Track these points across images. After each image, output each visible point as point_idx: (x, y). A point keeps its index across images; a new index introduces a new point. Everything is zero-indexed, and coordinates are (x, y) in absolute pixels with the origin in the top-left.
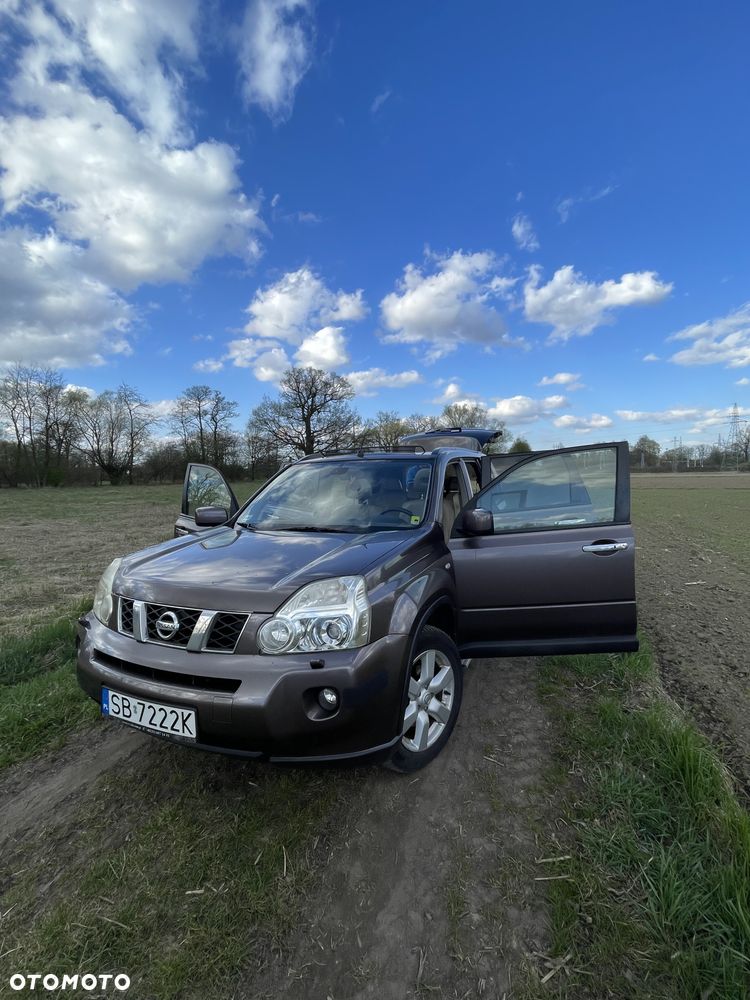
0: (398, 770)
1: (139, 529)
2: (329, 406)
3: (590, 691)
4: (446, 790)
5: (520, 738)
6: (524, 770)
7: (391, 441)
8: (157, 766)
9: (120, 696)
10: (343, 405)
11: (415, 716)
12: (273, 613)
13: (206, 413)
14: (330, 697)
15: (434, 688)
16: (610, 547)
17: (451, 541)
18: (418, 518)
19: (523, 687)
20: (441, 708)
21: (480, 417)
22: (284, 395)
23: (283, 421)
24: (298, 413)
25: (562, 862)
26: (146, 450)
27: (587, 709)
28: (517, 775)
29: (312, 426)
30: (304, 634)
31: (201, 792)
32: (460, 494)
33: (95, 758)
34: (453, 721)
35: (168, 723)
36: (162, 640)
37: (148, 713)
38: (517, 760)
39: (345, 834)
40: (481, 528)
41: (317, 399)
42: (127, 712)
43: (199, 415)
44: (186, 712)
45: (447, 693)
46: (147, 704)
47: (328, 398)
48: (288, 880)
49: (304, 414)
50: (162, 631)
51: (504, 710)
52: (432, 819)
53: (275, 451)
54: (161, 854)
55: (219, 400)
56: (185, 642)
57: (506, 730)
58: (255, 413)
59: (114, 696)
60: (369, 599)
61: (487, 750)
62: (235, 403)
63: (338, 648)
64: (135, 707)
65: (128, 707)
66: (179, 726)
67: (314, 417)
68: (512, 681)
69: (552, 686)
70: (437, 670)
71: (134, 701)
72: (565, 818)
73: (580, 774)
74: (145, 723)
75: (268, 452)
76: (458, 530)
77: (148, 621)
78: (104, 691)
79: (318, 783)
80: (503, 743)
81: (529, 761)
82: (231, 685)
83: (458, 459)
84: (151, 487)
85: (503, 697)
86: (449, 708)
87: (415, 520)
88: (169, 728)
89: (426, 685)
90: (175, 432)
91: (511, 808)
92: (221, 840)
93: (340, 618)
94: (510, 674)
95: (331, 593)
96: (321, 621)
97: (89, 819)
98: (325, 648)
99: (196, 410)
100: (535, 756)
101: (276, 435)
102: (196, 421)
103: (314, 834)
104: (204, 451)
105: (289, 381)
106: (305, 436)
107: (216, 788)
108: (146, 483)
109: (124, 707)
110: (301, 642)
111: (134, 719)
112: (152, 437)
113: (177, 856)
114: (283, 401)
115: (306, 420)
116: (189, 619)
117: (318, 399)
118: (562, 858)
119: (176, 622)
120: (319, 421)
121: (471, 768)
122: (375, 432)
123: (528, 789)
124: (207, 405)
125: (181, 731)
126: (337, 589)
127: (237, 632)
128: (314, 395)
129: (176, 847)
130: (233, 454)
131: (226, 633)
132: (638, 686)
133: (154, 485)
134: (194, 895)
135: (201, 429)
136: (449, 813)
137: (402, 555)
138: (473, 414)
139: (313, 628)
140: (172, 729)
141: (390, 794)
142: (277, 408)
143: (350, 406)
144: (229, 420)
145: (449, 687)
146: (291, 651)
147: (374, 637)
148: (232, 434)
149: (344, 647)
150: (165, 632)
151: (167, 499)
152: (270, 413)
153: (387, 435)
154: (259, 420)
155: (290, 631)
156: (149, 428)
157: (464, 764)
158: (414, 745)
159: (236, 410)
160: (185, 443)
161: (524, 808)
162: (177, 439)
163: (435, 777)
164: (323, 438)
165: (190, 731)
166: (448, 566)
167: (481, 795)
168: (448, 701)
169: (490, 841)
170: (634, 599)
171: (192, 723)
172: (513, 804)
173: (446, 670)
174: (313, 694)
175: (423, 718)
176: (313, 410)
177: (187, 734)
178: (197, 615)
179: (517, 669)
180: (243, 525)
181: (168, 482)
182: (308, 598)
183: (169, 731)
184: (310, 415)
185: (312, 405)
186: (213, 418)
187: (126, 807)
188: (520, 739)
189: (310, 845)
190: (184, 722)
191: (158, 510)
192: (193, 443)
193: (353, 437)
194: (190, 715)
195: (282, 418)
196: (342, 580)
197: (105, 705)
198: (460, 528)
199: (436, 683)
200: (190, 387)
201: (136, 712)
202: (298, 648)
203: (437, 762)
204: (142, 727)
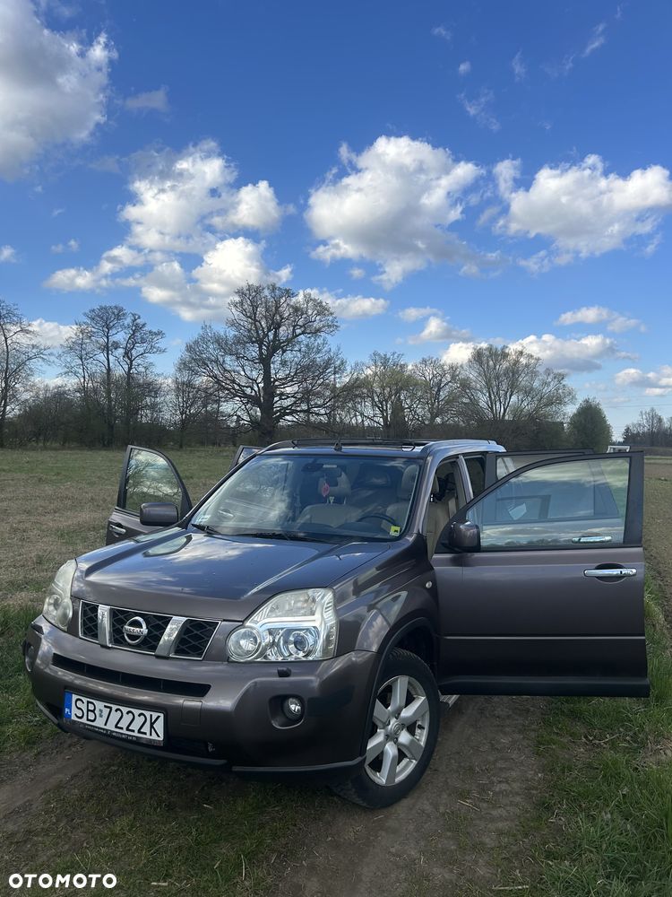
0: (360, 802)
1: (24, 517)
2: (299, 343)
3: (599, 746)
4: (411, 827)
5: (504, 786)
6: (501, 816)
7: (390, 397)
8: (104, 788)
9: (85, 700)
10: (320, 341)
11: (382, 745)
12: (243, 622)
13: (116, 345)
14: (295, 707)
15: (406, 719)
16: (615, 572)
17: (435, 556)
18: (398, 529)
19: (517, 736)
20: (412, 741)
21: (527, 366)
22: (233, 324)
23: (230, 362)
24: (253, 351)
25: (519, 890)
26: (26, 396)
27: (589, 763)
28: (493, 820)
29: (273, 372)
30: (273, 644)
31: (155, 809)
32: (457, 498)
33: (32, 780)
34: (427, 758)
35: (135, 726)
36: (129, 645)
37: (115, 716)
38: (494, 807)
39: (302, 854)
40: (467, 543)
41: (282, 330)
42: (91, 716)
43: (107, 348)
44: (155, 715)
45: (421, 727)
46: (114, 707)
47: (298, 331)
48: (246, 883)
49: (261, 353)
50: (129, 636)
51: (491, 759)
52: (393, 850)
53: (215, 406)
54: (123, 855)
55: (137, 328)
56: (154, 648)
57: (489, 778)
58: (189, 349)
59: (78, 700)
60: (337, 612)
61: (463, 795)
62: (159, 333)
63: (304, 659)
64: (101, 711)
65: (93, 711)
66: (146, 729)
67: (277, 358)
68: (507, 729)
69: (554, 737)
70: (409, 700)
71: (99, 705)
72: (533, 858)
73: (561, 823)
74: (111, 727)
75: (205, 406)
76: (443, 544)
77: (114, 626)
78: (67, 695)
79: (276, 809)
80: (483, 789)
81: (508, 808)
82: (200, 690)
83: (456, 456)
84: (31, 453)
85: (493, 745)
86: (422, 743)
87: (394, 531)
88: (136, 731)
89: (397, 713)
90: (69, 371)
91: (478, 847)
92: (180, 848)
93: (307, 629)
94: (508, 722)
95: (299, 605)
96: (289, 631)
97: (42, 829)
98: (291, 659)
99: (103, 340)
100: (517, 805)
101: (218, 382)
102: (102, 357)
103: (273, 851)
104: (110, 400)
105: (242, 303)
106: (261, 385)
107: (170, 807)
108: (22, 446)
109: (88, 710)
110: (268, 652)
111: (99, 723)
112: (36, 379)
113: (140, 857)
114: (232, 333)
115: (265, 361)
116: (158, 625)
117: (284, 332)
118: (520, 887)
119: (144, 626)
120: (284, 363)
121: (442, 809)
122: (366, 383)
123: (500, 833)
124: (120, 336)
125: (148, 733)
126: (306, 601)
127: (206, 639)
128: (278, 326)
129: (137, 850)
130: (153, 407)
131: (195, 639)
132: (658, 743)
133: (34, 449)
134: (159, 886)
135: (109, 370)
136: (412, 845)
137: (377, 569)
138: (517, 362)
139: (280, 638)
140: (139, 732)
141: (352, 828)
142: (220, 342)
143: (332, 343)
144: (151, 358)
145: (423, 720)
146: (258, 660)
147: (341, 651)
148: (151, 378)
149: (310, 658)
150: (133, 637)
151: (58, 474)
152: (212, 350)
153: (383, 388)
154: (195, 359)
155: (259, 641)
156: (32, 364)
157: (436, 806)
158: (381, 778)
159: (161, 344)
160: (82, 389)
161: (492, 849)
162: (71, 383)
163: (402, 815)
164: (288, 390)
165: (158, 733)
166: (428, 585)
167: (449, 834)
168: (422, 737)
169: (451, 871)
170: (643, 635)
171: (160, 726)
172: (482, 843)
173: (420, 700)
174: (279, 701)
175: (391, 750)
176: (276, 347)
177: (154, 737)
178: (167, 621)
179: (516, 717)
180: (200, 528)
181: (54, 445)
182: (277, 608)
183: (136, 734)
184: (271, 354)
185: (274, 340)
186: (127, 354)
187: (77, 821)
188: (503, 788)
189: (267, 859)
190: (152, 724)
191: (48, 489)
192: (95, 390)
193: (334, 389)
194: (159, 717)
195: (228, 359)
196: (310, 592)
197: (67, 710)
198: (447, 542)
199: (407, 713)
200: (96, 307)
201: (101, 716)
202: (265, 657)
203: (405, 803)
204: (107, 730)
